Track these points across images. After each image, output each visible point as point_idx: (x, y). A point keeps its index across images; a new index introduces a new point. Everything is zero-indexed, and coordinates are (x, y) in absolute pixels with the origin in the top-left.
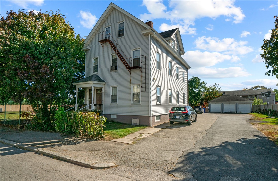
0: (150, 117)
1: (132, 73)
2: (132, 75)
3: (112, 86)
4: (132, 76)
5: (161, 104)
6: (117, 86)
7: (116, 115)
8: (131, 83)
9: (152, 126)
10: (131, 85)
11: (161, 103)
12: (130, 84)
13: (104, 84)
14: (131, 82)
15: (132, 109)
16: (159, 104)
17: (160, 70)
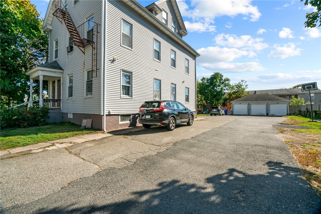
0: (103, 115)
1: (85, 53)
2: (85, 55)
3: (68, 75)
4: (86, 57)
5: (133, 98)
6: (72, 74)
7: (72, 114)
8: (85, 67)
9: (105, 131)
10: (85, 71)
11: (133, 96)
12: (83, 69)
13: (63, 73)
14: (85, 65)
15: (85, 104)
16: (130, 98)
17: (132, 48)
